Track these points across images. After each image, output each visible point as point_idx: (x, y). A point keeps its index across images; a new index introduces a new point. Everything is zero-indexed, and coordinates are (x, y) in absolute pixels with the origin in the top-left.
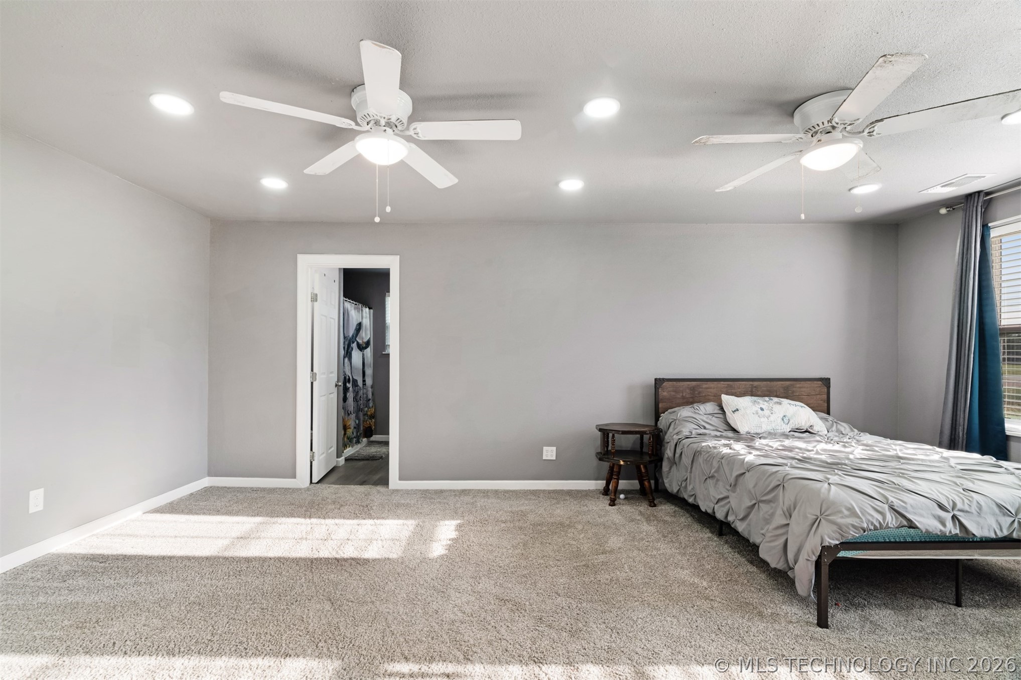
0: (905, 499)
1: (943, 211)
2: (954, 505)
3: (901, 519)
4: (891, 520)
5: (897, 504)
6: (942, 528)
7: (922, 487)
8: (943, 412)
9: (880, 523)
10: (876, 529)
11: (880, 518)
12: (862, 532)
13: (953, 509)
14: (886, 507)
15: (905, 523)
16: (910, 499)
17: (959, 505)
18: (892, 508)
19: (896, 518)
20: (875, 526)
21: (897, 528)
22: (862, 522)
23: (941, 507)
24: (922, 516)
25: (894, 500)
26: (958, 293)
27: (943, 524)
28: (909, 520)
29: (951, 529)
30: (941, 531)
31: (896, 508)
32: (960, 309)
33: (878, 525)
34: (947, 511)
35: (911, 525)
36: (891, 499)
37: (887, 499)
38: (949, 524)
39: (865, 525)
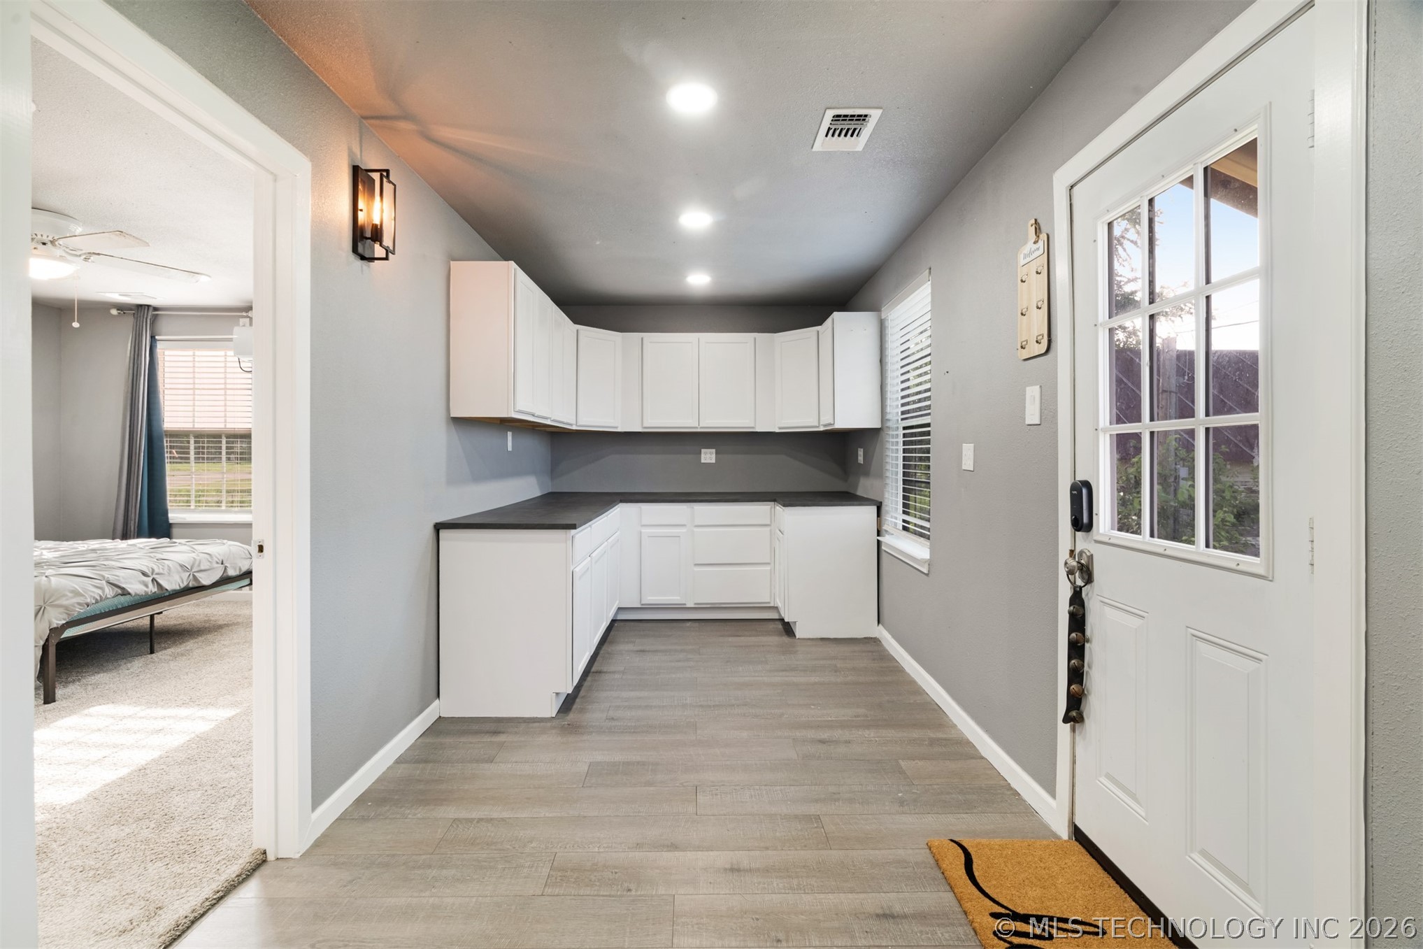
0: (117, 574)
1: (114, 312)
2: (153, 570)
3: (116, 589)
4: (109, 592)
5: (112, 579)
6: (146, 589)
7: (128, 564)
8: (116, 509)
9: (101, 596)
10: (97, 602)
11: (100, 592)
12: (86, 606)
13: (152, 574)
14: (104, 582)
15: (120, 591)
16: (122, 573)
17: (157, 570)
18: (109, 583)
19: (113, 589)
20: (97, 599)
21: (113, 597)
22: (86, 598)
23: (144, 574)
24: (131, 583)
25: (109, 576)
26: (129, 395)
27: (146, 586)
28: (123, 589)
29: (152, 589)
30: (145, 591)
31: (111, 581)
32: (131, 411)
33: (99, 598)
34: (148, 576)
35: (125, 593)
36: (107, 576)
37: (103, 577)
38: (150, 585)
39: (89, 600)
